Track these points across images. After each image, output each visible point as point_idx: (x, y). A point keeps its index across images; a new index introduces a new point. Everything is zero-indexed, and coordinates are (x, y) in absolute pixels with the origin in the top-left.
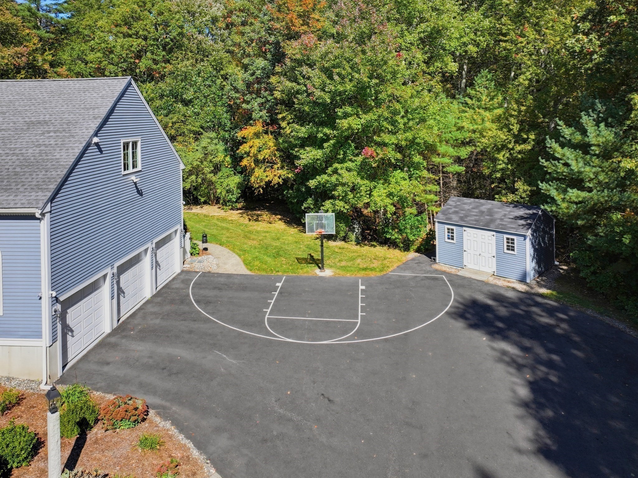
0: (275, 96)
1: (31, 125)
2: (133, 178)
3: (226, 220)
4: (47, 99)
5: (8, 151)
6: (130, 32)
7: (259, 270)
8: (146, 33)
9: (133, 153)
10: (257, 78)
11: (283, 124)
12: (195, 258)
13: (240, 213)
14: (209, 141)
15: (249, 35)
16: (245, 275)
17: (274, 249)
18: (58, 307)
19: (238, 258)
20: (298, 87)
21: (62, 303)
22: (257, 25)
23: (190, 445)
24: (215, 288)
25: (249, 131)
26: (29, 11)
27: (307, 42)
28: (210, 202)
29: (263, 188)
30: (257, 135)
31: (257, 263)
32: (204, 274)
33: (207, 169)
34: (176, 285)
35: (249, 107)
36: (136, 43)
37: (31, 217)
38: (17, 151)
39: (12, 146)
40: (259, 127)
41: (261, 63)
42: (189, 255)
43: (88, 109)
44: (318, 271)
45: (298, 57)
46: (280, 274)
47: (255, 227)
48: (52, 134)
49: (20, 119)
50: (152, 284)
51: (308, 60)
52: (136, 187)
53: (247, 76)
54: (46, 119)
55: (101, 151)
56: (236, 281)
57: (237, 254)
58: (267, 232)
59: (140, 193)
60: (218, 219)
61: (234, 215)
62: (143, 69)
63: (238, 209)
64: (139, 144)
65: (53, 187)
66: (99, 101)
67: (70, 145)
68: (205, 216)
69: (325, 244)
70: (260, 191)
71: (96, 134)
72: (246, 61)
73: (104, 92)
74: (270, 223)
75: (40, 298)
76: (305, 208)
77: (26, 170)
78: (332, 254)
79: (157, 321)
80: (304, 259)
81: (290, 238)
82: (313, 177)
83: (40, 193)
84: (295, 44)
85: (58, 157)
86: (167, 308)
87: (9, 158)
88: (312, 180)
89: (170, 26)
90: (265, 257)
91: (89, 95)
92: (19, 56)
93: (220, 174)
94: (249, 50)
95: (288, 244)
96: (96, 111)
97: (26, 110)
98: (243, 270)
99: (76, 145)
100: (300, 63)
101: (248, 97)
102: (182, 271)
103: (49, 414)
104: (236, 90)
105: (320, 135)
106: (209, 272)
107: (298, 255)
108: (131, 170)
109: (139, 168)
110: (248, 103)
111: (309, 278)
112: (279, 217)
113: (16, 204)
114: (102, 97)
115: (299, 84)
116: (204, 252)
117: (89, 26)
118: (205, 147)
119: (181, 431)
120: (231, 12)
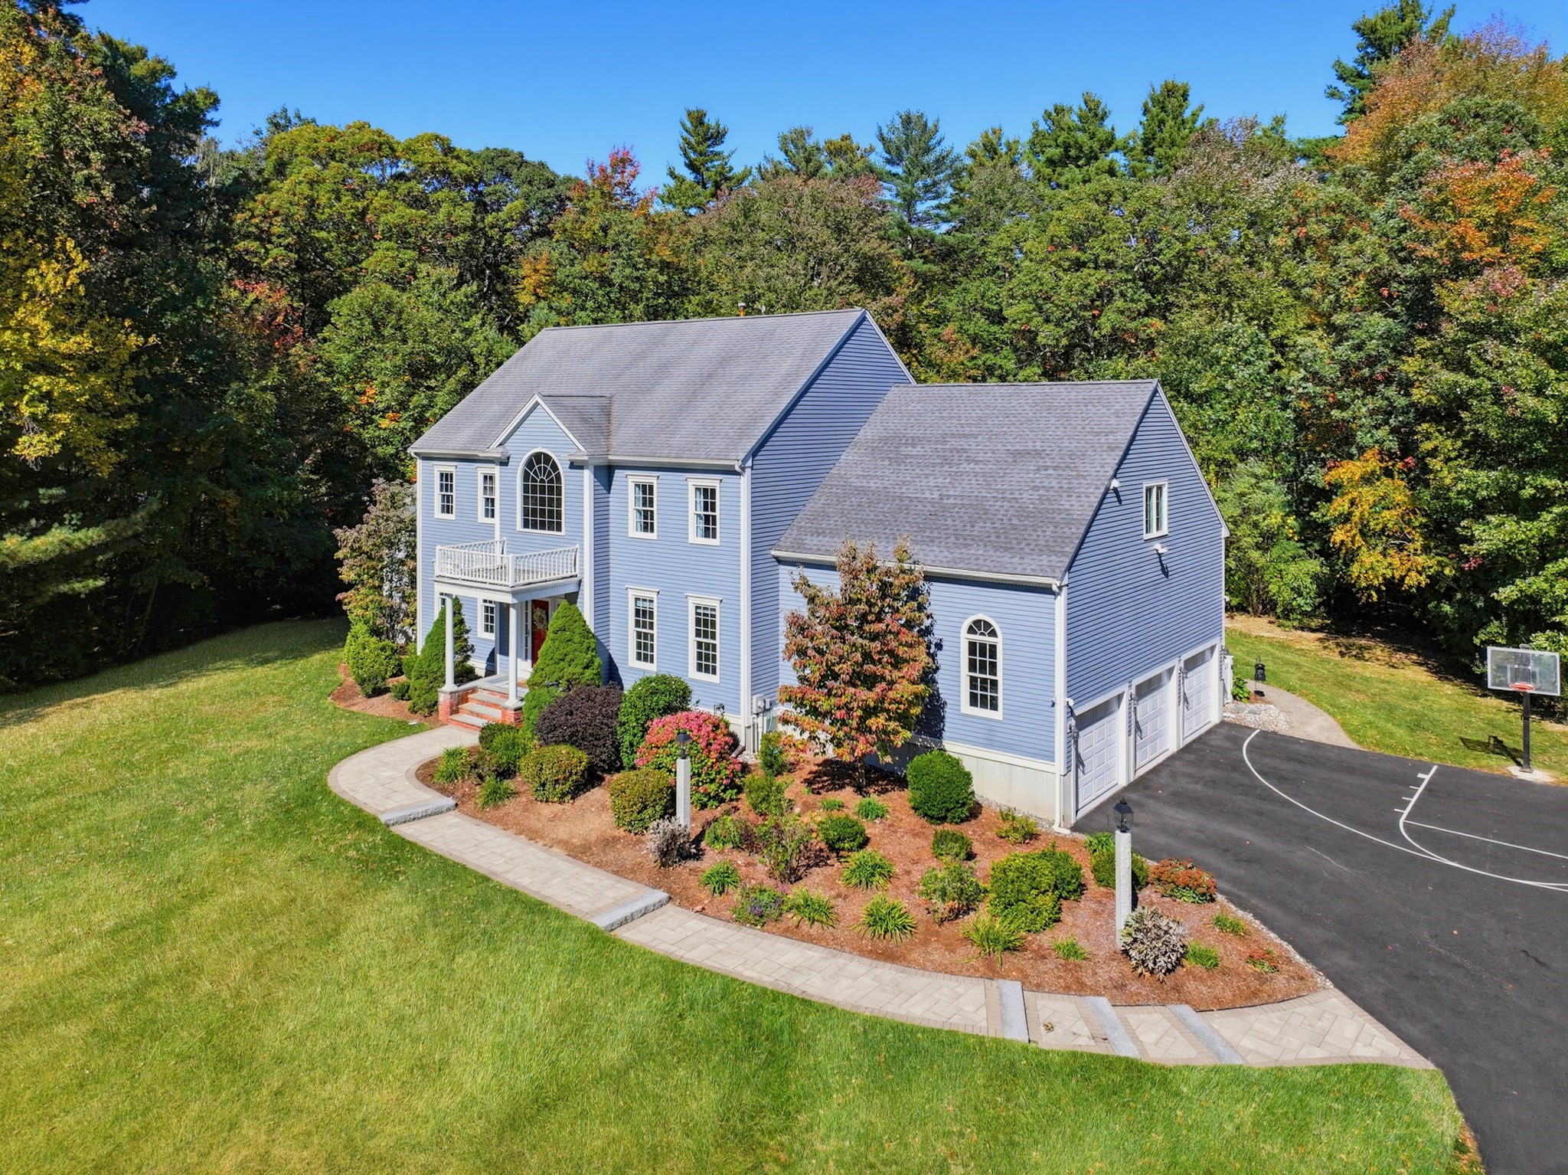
0: (1415, 398)
1: (1017, 455)
2: (1158, 546)
3: (1289, 647)
4: (1031, 415)
5: (995, 495)
6: (1083, 258)
7: (1377, 745)
8: (1111, 257)
9: (1158, 504)
10: (1369, 356)
11: (1435, 464)
12: (1241, 705)
13: (1320, 639)
14: (1253, 481)
15: (1349, 262)
16: (1349, 750)
17: (1408, 714)
18: (1073, 722)
19: (1330, 719)
20: (1472, 382)
21: (1077, 718)
22: (1369, 241)
23: (1290, 948)
24: (1291, 759)
25: (1349, 471)
26: (899, 227)
27: (1499, 286)
28: (1250, 609)
29: (1378, 591)
30: (1368, 479)
31: (1372, 732)
32: (1264, 734)
33: (1249, 539)
34: (1217, 741)
35: (1347, 415)
36: (1095, 278)
37: (1046, 590)
38: (1007, 495)
39: (999, 487)
40: (1372, 463)
41: (1378, 322)
42: (1230, 697)
43: (1098, 434)
44: (1514, 770)
45: (1476, 317)
46: (1426, 759)
47: (1359, 670)
48: (1050, 471)
49: (1000, 446)
50: (1178, 730)
51: (1500, 323)
52: (1161, 561)
53: (1343, 351)
54: (1038, 448)
55: (1120, 501)
56: (1332, 755)
57: (1327, 711)
58: (1388, 682)
59: (1165, 572)
60: (1271, 644)
61: (1309, 640)
62: (1106, 329)
63: (1313, 631)
64: (1165, 490)
65: (1070, 550)
66: (1113, 421)
67: (1083, 490)
68: (1241, 634)
69: (1533, 725)
70: (1370, 596)
71: (1115, 476)
72: (1339, 319)
73: (1117, 406)
74: (1393, 666)
75: (1053, 705)
76: (1482, 642)
77: (1026, 522)
78: (1552, 746)
79: (1199, 787)
80: (1479, 743)
81: (1444, 701)
82: (1507, 579)
83: (1053, 557)
84: (1469, 288)
85: (1067, 507)
86: (1210, 772)
87: (999, 503)
88: (1504, 586)
89: (1160, 240)
90: (1390, 725)
91: (1094, 410)
92: (890, 311)
93: (1275, 551)
94: (1347, 294)
95: (1439, 711)
96: (1111, 437)
97: (1005, 433)
98: (1342, 740)
99: (1091, 490)
100: (1479, 331)
101: (1346, 395)
102: (1223, 724)
103: (1118, 832)
104: (1316, 378)
105: (1527, 492)
106: (1274, 733)
107: (1466, 733)
108: (1154, 534)
109: (1165, 531)
110: (1342, 406)
111: (1494, 778)
112: (1414, 657)
113: (1024, 569)
114: (1117, 414)
115: (1472, 374)
116: (1258, 697)
117: (1004, 249)
118: (1242, 495)
119: (1272, 929)
120: (1306, 213)
